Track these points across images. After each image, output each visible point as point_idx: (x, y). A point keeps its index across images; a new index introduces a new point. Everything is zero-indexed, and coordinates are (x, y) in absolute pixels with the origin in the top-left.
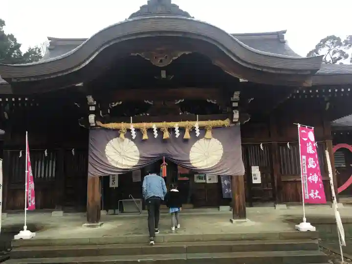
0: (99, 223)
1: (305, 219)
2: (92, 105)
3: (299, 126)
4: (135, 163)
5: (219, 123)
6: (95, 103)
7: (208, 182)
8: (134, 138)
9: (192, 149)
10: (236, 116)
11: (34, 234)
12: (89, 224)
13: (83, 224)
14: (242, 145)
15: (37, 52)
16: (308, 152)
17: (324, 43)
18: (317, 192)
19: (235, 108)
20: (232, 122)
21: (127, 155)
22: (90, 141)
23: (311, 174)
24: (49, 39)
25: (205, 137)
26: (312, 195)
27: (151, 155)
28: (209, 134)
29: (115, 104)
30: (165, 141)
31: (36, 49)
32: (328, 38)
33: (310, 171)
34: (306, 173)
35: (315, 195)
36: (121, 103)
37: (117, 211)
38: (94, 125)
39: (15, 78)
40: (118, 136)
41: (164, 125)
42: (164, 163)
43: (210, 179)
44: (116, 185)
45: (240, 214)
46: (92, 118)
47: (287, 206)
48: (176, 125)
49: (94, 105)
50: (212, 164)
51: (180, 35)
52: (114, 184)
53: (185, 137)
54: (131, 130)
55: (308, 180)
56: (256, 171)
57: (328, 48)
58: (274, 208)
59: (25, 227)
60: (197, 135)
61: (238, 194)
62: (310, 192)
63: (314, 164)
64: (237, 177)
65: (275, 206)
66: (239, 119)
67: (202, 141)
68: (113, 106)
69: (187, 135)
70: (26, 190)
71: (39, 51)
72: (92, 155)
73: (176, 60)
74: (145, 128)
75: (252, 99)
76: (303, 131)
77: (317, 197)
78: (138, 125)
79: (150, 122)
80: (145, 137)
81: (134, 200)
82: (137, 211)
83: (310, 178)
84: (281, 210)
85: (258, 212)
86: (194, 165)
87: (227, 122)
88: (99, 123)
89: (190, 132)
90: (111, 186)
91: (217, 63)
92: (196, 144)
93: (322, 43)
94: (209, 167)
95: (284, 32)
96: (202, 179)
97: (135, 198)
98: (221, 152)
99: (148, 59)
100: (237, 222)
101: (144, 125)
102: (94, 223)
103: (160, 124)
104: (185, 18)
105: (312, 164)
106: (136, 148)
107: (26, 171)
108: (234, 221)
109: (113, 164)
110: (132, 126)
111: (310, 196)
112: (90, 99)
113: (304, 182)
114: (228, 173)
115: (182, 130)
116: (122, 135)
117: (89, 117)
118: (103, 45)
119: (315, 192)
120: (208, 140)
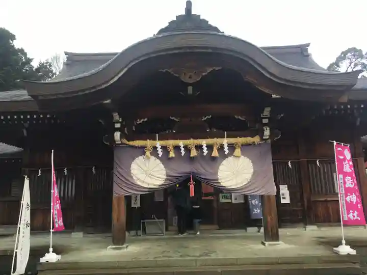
0: (125, 246)
1: (344, 242)
2: (117, 123)
3: (335, 143)
4: (161, 182)
5: (249, 140)
6: (121, 121)
7: (234, 201)
8: (160, 156)
9: (221, 167)
10: (267, 132)
11: (59, 257)
12: (114, 247)
13: (108, 246)
14: (273, 163)
15: (48, 67)
16: (345, 170)
17: (345, 56)
18: (356, 213)
19: (266, 125)
20: (262, 139)
21: (153, 173)
22: (115, 159)
23: (349, 194)
24: (66, 54)
25: (234, 154)
26: (351, 216)
27: (179, 173)
28: (238, 152)
29: (140, 120)
30: (192, 159)
31: (47, 63)
32: (349, 50)
33: (348, 191)
34: (344, 193)
35: (354, 216)
36: (146, 119)
37: (140, 232)
38: (120, 142)
39: (42, 96)
40: (144, 153)
41: (191, 142)
42: (192, 182)
43: (236, 199)
44: (138, 205)
45: (273, 236)
46: (117, 135)
47: (318, 227)
48: (204, 143)
49: (119, 122)
50: (242, 183)
51: (210, 51)
52: (136, 204)
53: (213, 155)
54: (157, 148)
55: (346, 201)
56: (284, 190)
57: (349, 61)
58: (304, 229)
59: (51, 249)
60: (226, 153)
61: (271, 215)
62: (348, 213)
63: (352, 184)
64: (269, 197)
65: (305, 227)
66: (270, 136)
67: (230, 159)
68: (138, 123)
69: (215, 153)
70: (52, 211)
71: (50, 66)
72: (117, 173)
73: (206, 75)
74: (171, 145)
75: (282, 115)
76: (339, 149)
77: (356, 218)
78: (164, 143)
79: (177, 139)
80: (172, 155)
81: (157, 220)
82: (160, 232)
83: (348, 199)
84: (312, 231)
85: (288, 233)
86: (223, 184)
87: (257, 139)
88: (125, 141)
89: (218, 150)
90: (133, 206)
91: (249, 78)
92: (225, 162)
93: (343, 55)
94: (239, 186)
95: (308, 45)
96: (228, 199)
97: (158, 218)
98: (252, 170)
99: (177, 75)
100: (270, 245)
101: (171, 143)
102: (119, 245)
103: (187, 142)
104: (215, 33)
105: (350, 183)
106: (162, 166)
107: (52, 191)
108: (267, 243)
109: (139, 183)
110: (158, 144)
111: (349, 218)
112: (116, 116)
113: (342, 203)
114: (259, 193)
115: (210, 147)
116: (148, 153)
117: (115, 134)
118: (132, 61)
119: (353, 213)
120: (237, 158)
